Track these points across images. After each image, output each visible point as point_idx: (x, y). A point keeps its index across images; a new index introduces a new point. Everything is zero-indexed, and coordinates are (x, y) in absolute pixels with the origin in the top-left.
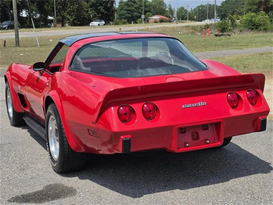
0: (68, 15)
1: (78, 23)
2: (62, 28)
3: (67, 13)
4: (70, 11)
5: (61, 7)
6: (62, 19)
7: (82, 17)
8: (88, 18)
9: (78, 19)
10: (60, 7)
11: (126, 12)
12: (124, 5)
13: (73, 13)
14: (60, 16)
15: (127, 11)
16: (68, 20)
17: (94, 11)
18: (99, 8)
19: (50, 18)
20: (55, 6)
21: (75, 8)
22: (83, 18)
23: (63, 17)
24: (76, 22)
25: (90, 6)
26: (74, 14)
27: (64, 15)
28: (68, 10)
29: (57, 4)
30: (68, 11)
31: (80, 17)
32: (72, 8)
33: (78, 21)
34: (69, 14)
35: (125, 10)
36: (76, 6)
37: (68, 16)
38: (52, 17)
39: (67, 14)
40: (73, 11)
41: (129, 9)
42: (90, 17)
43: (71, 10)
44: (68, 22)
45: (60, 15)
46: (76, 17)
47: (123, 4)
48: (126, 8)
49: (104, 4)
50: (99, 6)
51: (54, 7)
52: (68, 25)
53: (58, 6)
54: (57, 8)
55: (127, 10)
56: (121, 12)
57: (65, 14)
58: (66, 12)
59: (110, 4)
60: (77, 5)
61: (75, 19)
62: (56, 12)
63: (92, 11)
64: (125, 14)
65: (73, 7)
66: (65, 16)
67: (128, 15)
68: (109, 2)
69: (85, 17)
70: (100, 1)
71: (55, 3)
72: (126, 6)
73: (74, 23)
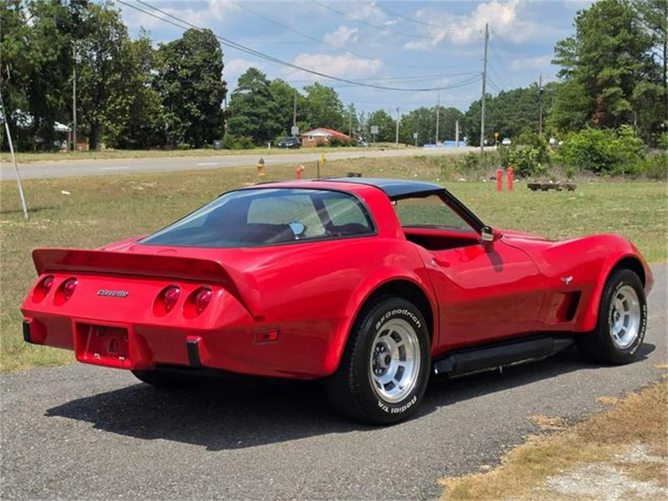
0: (108, 120)
1: (132, 141)
2: (94, 154)
3: (104, 115)
4: (115, 111)
5: (90, 99)
6: (93, 130)
7: (142, 126)
8: (157, 130)
9: (133, 132)
10: (86, 101)
11: (248, 119)
12: (243, 101)
13: (123, 116)
14: (86, 123)
15: (249, 117)
16: (108, 132)
17: (173, 114)
18: (186, 107)
19: (61, 127)
20: (74, 97)
21: (128, 104)
22: (146, 129)
23: (96, 126)
24: (127, 138)
25: (164, 100)
26: (124, 118)
27: (98, 121)
28: (109, 108)
29: (81, 92)
30: (107, 111)
31: (138, 127)
32: (121, 104)
33: (132, 138)
34: (111, 117)
35: (244, 114)
36: (129, 97)
37: (109, 122)
38: (67, 125)
39: (105, 117)
40: (123, 112)
41: (256, 111)
42: (164, 127)
43: (118, 107)
44: (105, 139)
45: (86, 120)
46: (127, 128)
47: (241, 99)
48: (247, 109)
49: (199, 98)
50: (186, 100)
51: (72, 100)
52: (107, 147)
53: (82, 97)
54: (81, 102)
55: (249, 114)
56: (236, 118)
57: (101, 118)
58: (103, 112)
59: (215, 96)
60: (133, 97)
61: (124, 132)
62: (77, 111)
63: (170, 112)
64: (245, 124)
65: (122, 100)
66: (101, 122)
67: (252, 127)
68: (212, 91)
69: (150, 128)
70: (191, 90)
71: (74, 90)
72: (247, 105)
73: (120, 143)
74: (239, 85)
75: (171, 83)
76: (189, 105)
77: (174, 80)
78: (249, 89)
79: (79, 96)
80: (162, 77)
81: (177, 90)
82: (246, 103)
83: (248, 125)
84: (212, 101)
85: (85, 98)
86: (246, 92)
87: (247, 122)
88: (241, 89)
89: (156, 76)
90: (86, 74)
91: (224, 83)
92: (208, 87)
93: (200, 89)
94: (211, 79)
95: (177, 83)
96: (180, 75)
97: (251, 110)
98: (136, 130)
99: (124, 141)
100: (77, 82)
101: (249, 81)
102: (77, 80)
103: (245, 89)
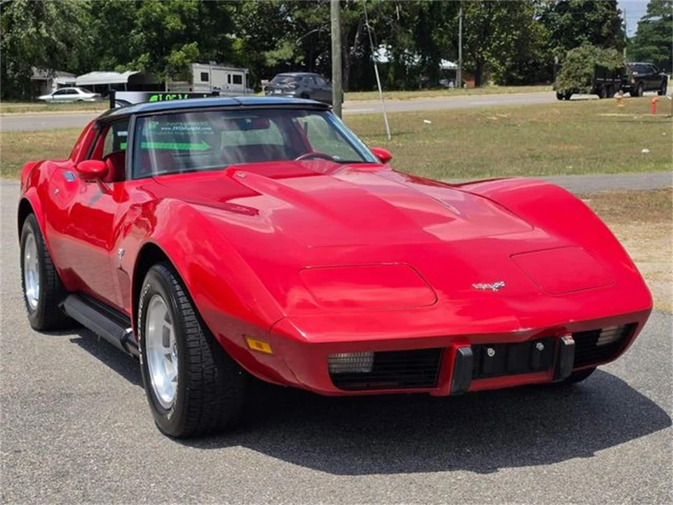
0: (492, 56)
1: (521, 77)
2: (478, 90)
3: (489, 51)
4: (500, 48)
5: (475, 36)
6: (478, 68)
7: (531, 62)
8: (546, 65)
9: (521, 69)
10: (472, 38)
11: (657, 49)
12: (651, 29)
13: (507, 52)
14: (471, 61)
15: (659, 47)
16: (495, 69)
17: (563, 47)
18: (577, 39)
19: (446, 64)
20: (460, 35)
21: (513, 39)
22: (535, 64)
23: (481, 62)
24: (514, 74)
25: (554, 33)
26: (509, 55)
27: (483, 58)
28: (494, 44)
29: (467, 29)
30: (492, 47)
31: (527, 62)
32: (506, 40)
33: (520, 74)
34: (495, 54)
35: (653, 43)
36: (514, 33)
37: (494, 59)
38: (453, 62)
39: (490, 54)
40: (507, 47)
41: (665, 40)
42: (554, 61)
43: (503, 43)
44: (493, 76)
45: (472, 58)
46: (514, 63)
47: (650, 27)
48: (656, 38)
49: (591, 29)
50: (576, 32)
51: (458, 37)
52: (495, 84)
53: (468, 35)
54: (467, 39)
55: (659, 44)
56: (641, 49)
57: (486, 55)
58: (488, 49)
59: (608, 27)
60: (518, 32)
61: (513, 68)
62: (463, 49)
63: (560, 46)
64: (654, 55)
65: (507, 36)
66: (486, 59)
67: (662, 57)
68: (604, 21)
69: (539, 64)
70: (582, 21)
71: (460, 28)
72: (657, 34)
73: (508, 79)
74: (648, 11)
75: (562, 15)
76: (580, 37)
77: (565, 12)
78: (659, 15)
79: (466, 33)
80: (553, 9)
81: (568, 22)
82: (655, 32)
83: (657, 56)
84: (605, 32)
85: (471, 36)
86: (656, 18)
87: (656, 52)
88: (650, 16)
89: (547, 9)
90: (473, 10)
91: (619, 12)
92: (601, 17)
93: (592, 19)
94: (604, 9)
95: (568, 15)
96: (572, 6)
97: (662, 39)
98: (525, 66)
99: (512, 76)
100: (463, 20)
101: (659, 6)
102: (463, 17)
103: (654, 15)
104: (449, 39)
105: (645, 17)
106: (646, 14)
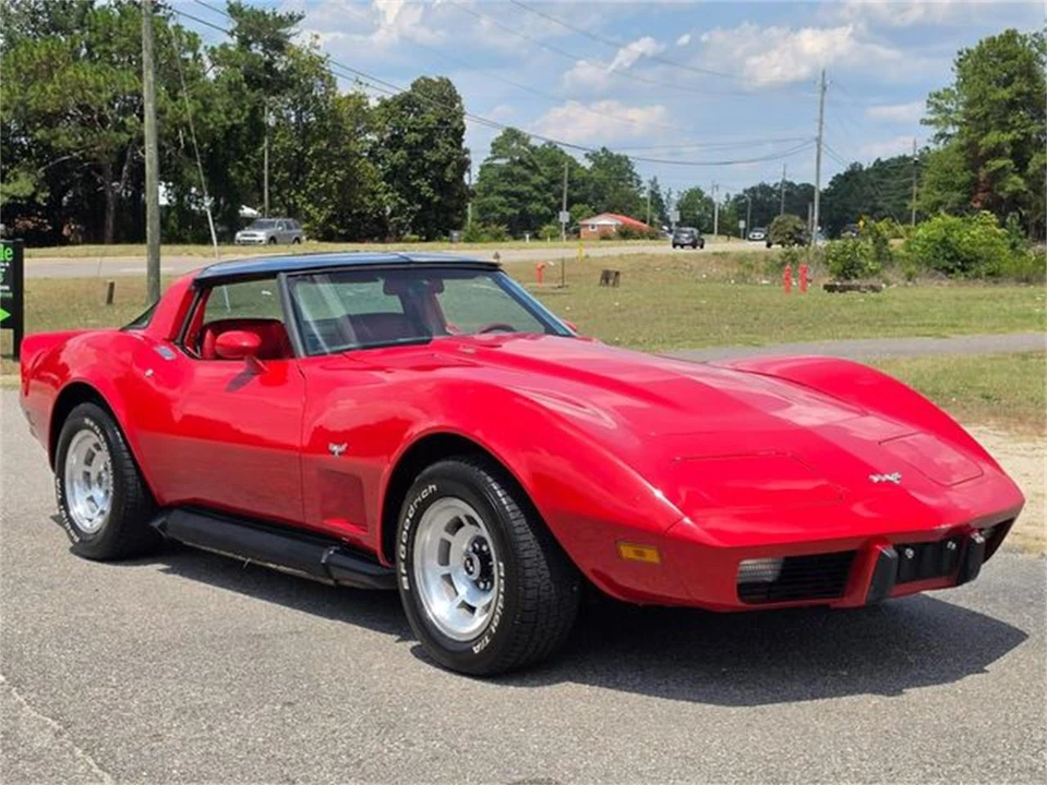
0: (309, 202)
1: (342, 231)
3: (304, 196)
4: (318, 191)
5: (287, 175)
7: (355, 211)
8: (375, 216)
9: (342, 218)
10: (281, 177)
11: (504, 200)
12: (496, 174)
13: (328, 198)
15: (506, 198)
16: (309, 218)
17: (397, 194)
18: (414, 184)
19: (247, 211)
20: (266, 172)
21: (335, 181)
22: (360, 215)
24: (334, 227)
25: (385, 175)
26: (330, 200)
27: (296, 204)
28: (311, 187)
29: (274, 165)
30: (309, 190)
31: (350, 212)
32: (326, 182)
33: (341, 227)
34: (312, 199)
35: (500, 193)
36: (337, 172)
37: (310, 206)
38: (255, 209)
39: (305, 199)
40: (328, 191)
41: (513, 189)
42: (384, 212)
43: (322, 185)
45: (281, 203)
46: (335, 213)
47: (495, 172)
48: (503, 186)
49: (432, 171)
50: (413, 175)
51: (263, 175)
52: (309, 239)
53: (276, 173)
54: (274, 178)
55: (506, 194)
56: (486, 199)
57: (300, 200)
58: (303, 192)
59: (454, 170)
60: (342, 172)
61: (330, 219)
62: (269, 191)
63: (392, 192)
64: (499, 208)
65: (327, 176)
66: (300, 205)
67: (509, 212)
68: (449, 163)
69: (365, 214)
70: (421, 161)
71: (266, 163)
72: (503, 181)
73: (325, 233)
74: (493, 152)
75: (395, 152)
76: (418, 181)
77: (398, 147)
78: (505, 157)
79: (273, 171)
80: (383, 144)
81: (402, 161)
82: (502, 179)
83: (504, 210)
84: (449, 176)
85: (280, 174)
86: (502, 162)
87: (502, 204)
88: (494, 158)
89: (375, 143)
90: (281, 140)
91: (467, 151)
92: (443, 157)
93: (433, 159)
94: (447, 146)
95: (402, 152)
96: (406, 141)
97: (509, 188)
98: (347, 217)
99: (331, 230)
100: (270, 152)
101: (506, 146)
102: (269, 149)
103: (500, 157)
104: (252, 176)
105: (488, 159)
106: (490, 155)
